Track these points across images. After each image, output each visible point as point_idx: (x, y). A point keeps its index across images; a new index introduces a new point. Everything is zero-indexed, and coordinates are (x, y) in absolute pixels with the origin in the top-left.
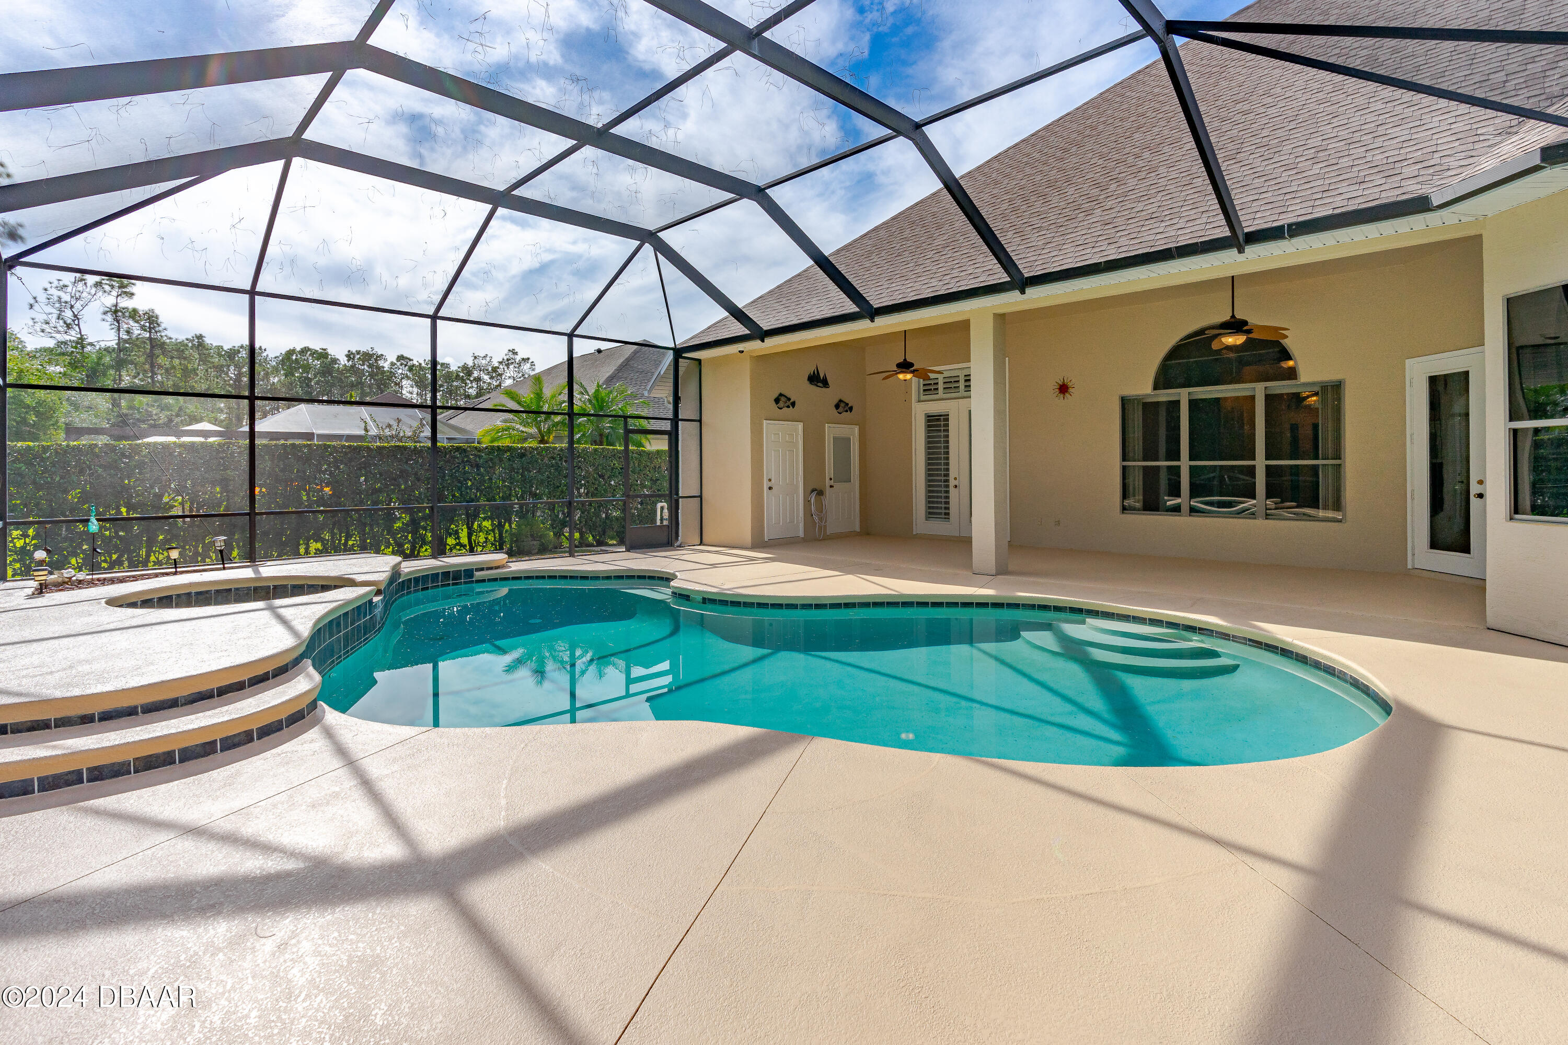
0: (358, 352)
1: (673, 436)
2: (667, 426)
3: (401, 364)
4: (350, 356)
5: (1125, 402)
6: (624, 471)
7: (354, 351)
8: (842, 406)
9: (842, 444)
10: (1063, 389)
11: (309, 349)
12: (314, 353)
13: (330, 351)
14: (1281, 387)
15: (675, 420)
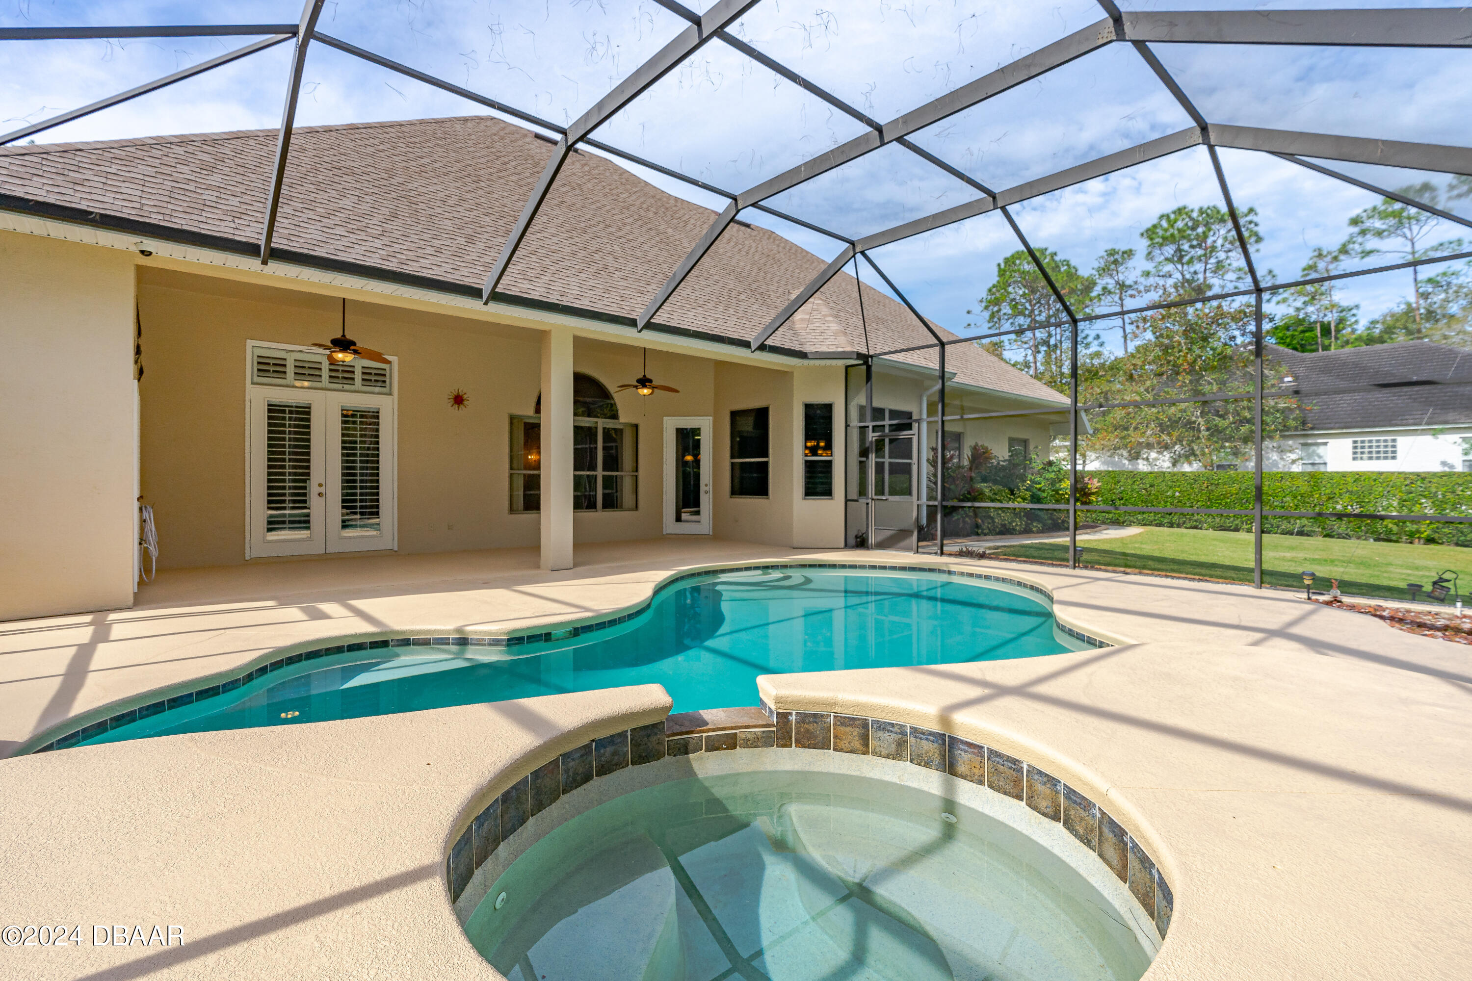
5: (512, 418)
10: (459, 400)
14: (610, 424)
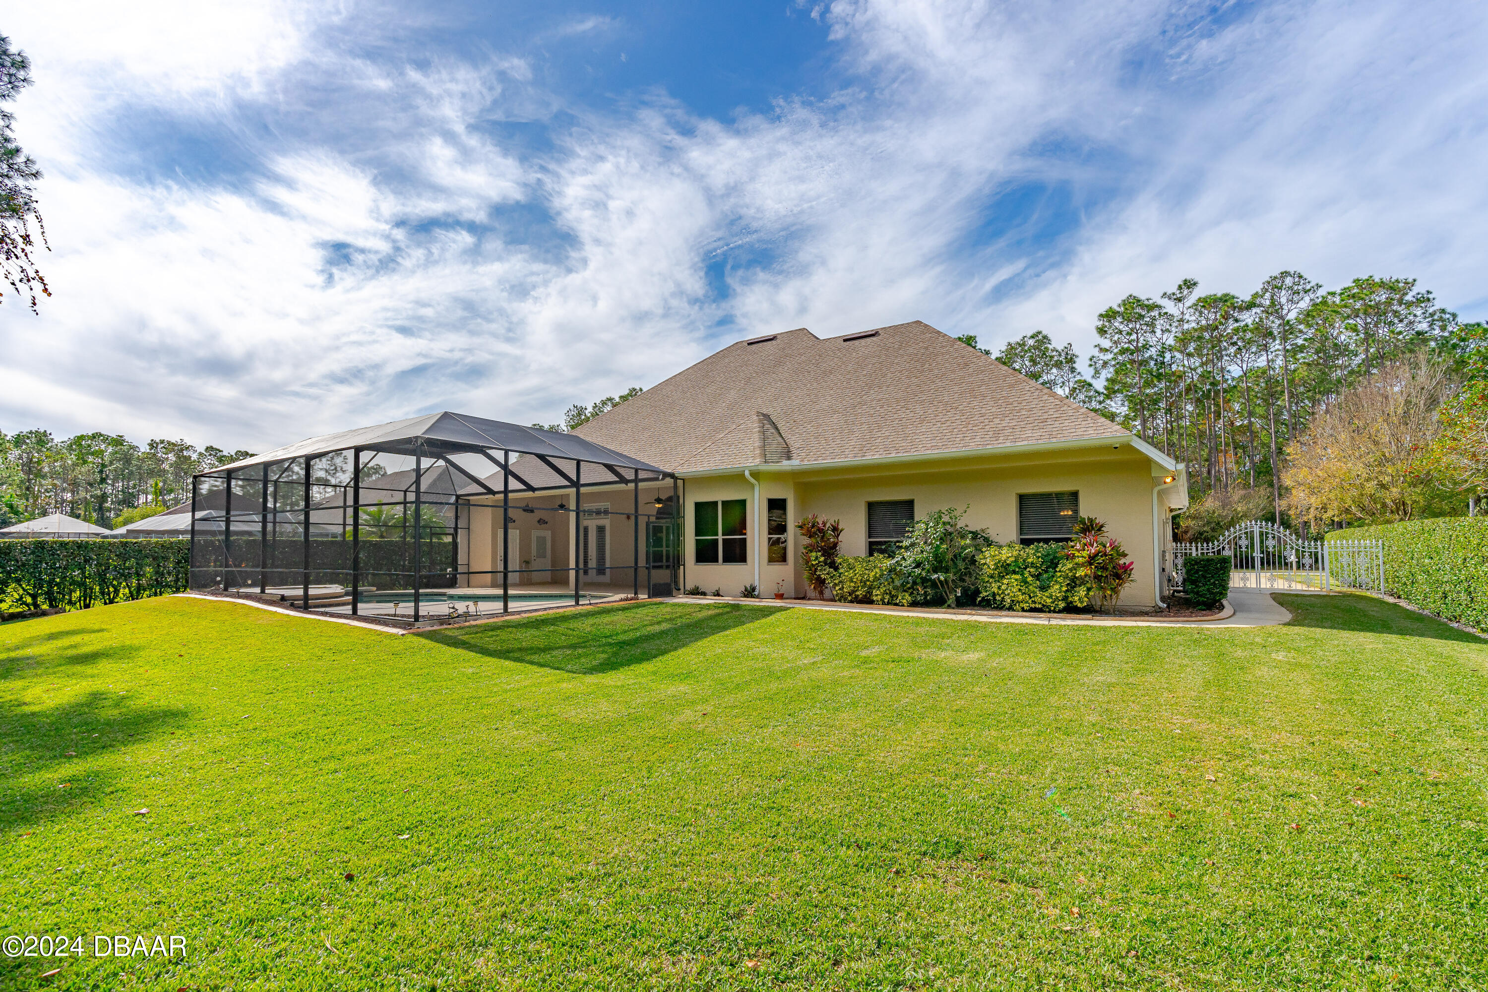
0: (162, 442)
1: (455, 536)
2: (452, 531)
3: (210, 455)
4: (153, 445)
6: (429, 553)
7: (158, 441)
8: (541, 521)
9: (541, 541)
10: (629, 517)
11: (101, 435)
12: (106, 439)
13: (126, 438)
15: (456, 529)
